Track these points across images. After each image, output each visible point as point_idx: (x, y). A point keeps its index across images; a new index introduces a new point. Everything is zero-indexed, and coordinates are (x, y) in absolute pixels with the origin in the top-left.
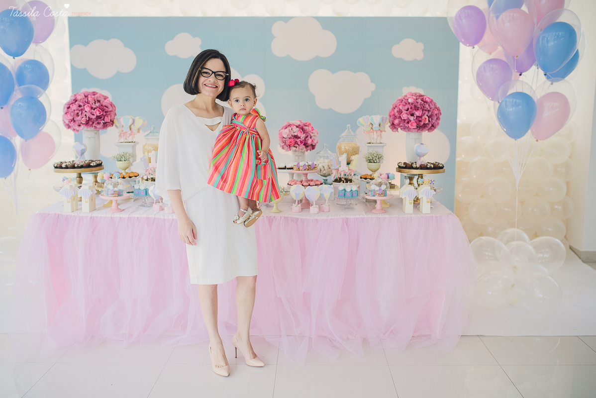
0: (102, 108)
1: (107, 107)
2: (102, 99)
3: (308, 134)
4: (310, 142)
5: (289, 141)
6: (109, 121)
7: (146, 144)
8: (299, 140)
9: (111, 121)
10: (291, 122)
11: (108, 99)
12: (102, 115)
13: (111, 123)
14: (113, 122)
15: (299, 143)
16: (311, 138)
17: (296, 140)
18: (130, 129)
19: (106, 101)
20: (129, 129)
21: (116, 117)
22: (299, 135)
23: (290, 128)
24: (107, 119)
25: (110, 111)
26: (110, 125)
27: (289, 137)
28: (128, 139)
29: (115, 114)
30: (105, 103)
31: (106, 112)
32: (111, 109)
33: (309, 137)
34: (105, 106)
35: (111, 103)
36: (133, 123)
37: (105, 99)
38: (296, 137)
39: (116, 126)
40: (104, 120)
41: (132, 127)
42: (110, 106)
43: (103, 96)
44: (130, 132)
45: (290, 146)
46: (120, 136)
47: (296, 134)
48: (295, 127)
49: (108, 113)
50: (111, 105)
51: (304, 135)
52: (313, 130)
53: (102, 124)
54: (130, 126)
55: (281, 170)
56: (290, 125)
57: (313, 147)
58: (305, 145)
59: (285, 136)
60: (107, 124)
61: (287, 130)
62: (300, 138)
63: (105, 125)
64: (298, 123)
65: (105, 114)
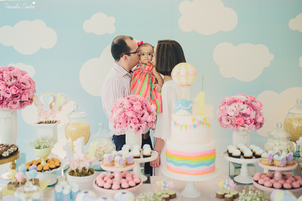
0: (19, 86)
1: (25, 84)
2: (19, 75)
3: (258, 111)
4: (259, 120)
5: (237, 121)
6: (27, 100)
7: (68, 124)
8: (248, 118)
9: (29, 99)
10: (236, 97)
11: (26, 75)
12: (19, 93)
13: (30, 101)
14: (32, 100)
15: (248, 122)
16: (260, 115)
17: (245, 118)
18: (51, 107)
19: (24, 77)
20: (49, 108)
21: (35, 94)
22: (248, 113)
23: (236, 105)
24: (24, 98)
25: (28, 89)
26: (28, 104)
27: (237, 115)
28: (48, 118)
29: (35, 91)
30: (22, 79)
31: (23, 90)
32: (29, 85)
33: (258, 114)
34: (23, 83)
35: (30, 78)
36: (54, 100)
37: (23, 75)
38: (244, 115)
39: (36, 105)
40: (20, 98)
41: (53, 104)
42: (28, 83)
43: (21, 71)
44: (50, 111)
45: (237, 125)
46: (39, 115)
47: (244, 112)
48: (242, 103)
49: (25, 91)
50: (30, 82)
51: (255, 113)
52: (261, 106)
53: (18, 103)
54: (51, 104)
55: (235, 159)
56: (235, 101)
57: (261, 124)
58: (255, 124)
59: (232, 114)
60: (25, 103)
61: (232, 107)
62: (249, 116)
63: (22, 103)
64: (244, 99)
65: (21, 92)
